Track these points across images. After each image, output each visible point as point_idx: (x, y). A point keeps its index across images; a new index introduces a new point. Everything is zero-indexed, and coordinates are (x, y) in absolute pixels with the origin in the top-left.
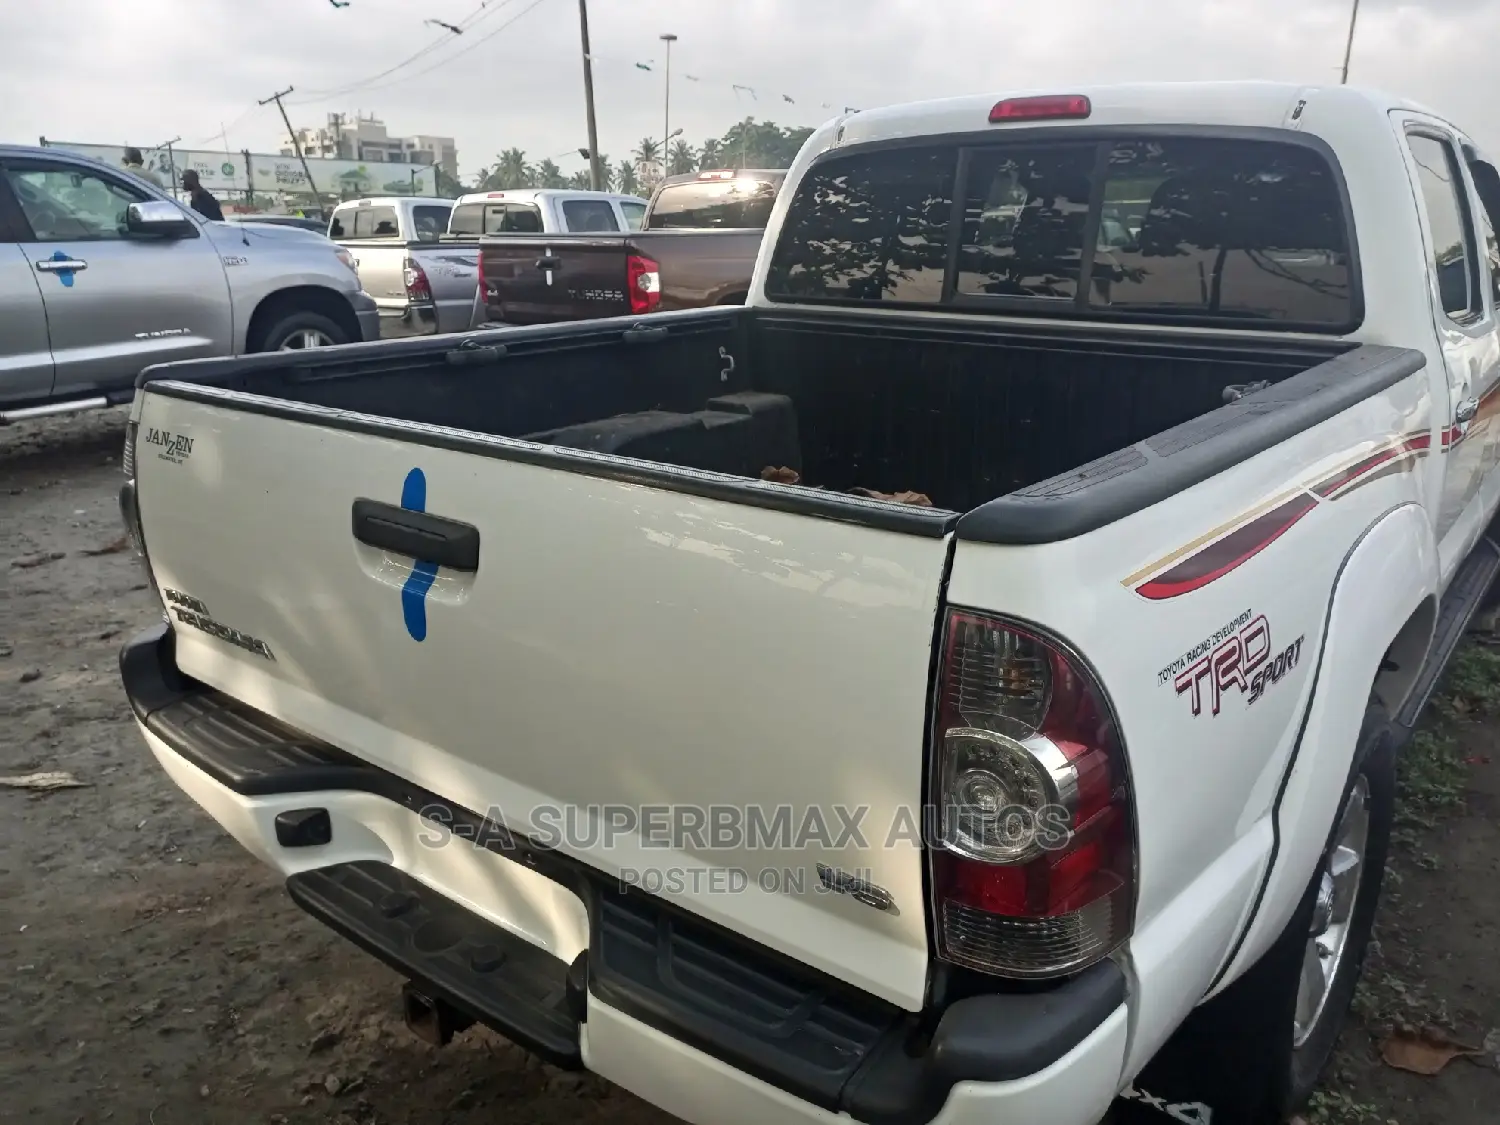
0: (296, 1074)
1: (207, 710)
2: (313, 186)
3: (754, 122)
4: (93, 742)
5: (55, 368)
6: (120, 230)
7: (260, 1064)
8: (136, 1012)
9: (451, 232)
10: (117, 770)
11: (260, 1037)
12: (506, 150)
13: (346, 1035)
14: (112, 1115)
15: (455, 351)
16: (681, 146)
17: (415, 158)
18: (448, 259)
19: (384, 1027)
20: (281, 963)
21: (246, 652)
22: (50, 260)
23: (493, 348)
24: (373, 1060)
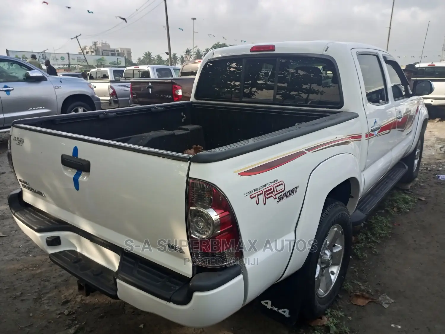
0: (57, 310)
1: (30, 211)
2: (87, 63)
3: (220, 43)
4: (9, 224)
5: (4, 119)
6: (24, 79)
7: (47, 307)
8: (15, 295)
9: (124, 78)
10: (15, 232)
11: (48, 301)
12: (146, 52)
13: (72, 300)
14: (5, 321)
15: (102, 115)
16: (198, 51)
17: (119, 55)
18: (122, 86)
19: (82, 298)
20: (56, 282)
21: (39, 195)
22: (3, 88)
23: (112, 114)
24: (78, 306)
